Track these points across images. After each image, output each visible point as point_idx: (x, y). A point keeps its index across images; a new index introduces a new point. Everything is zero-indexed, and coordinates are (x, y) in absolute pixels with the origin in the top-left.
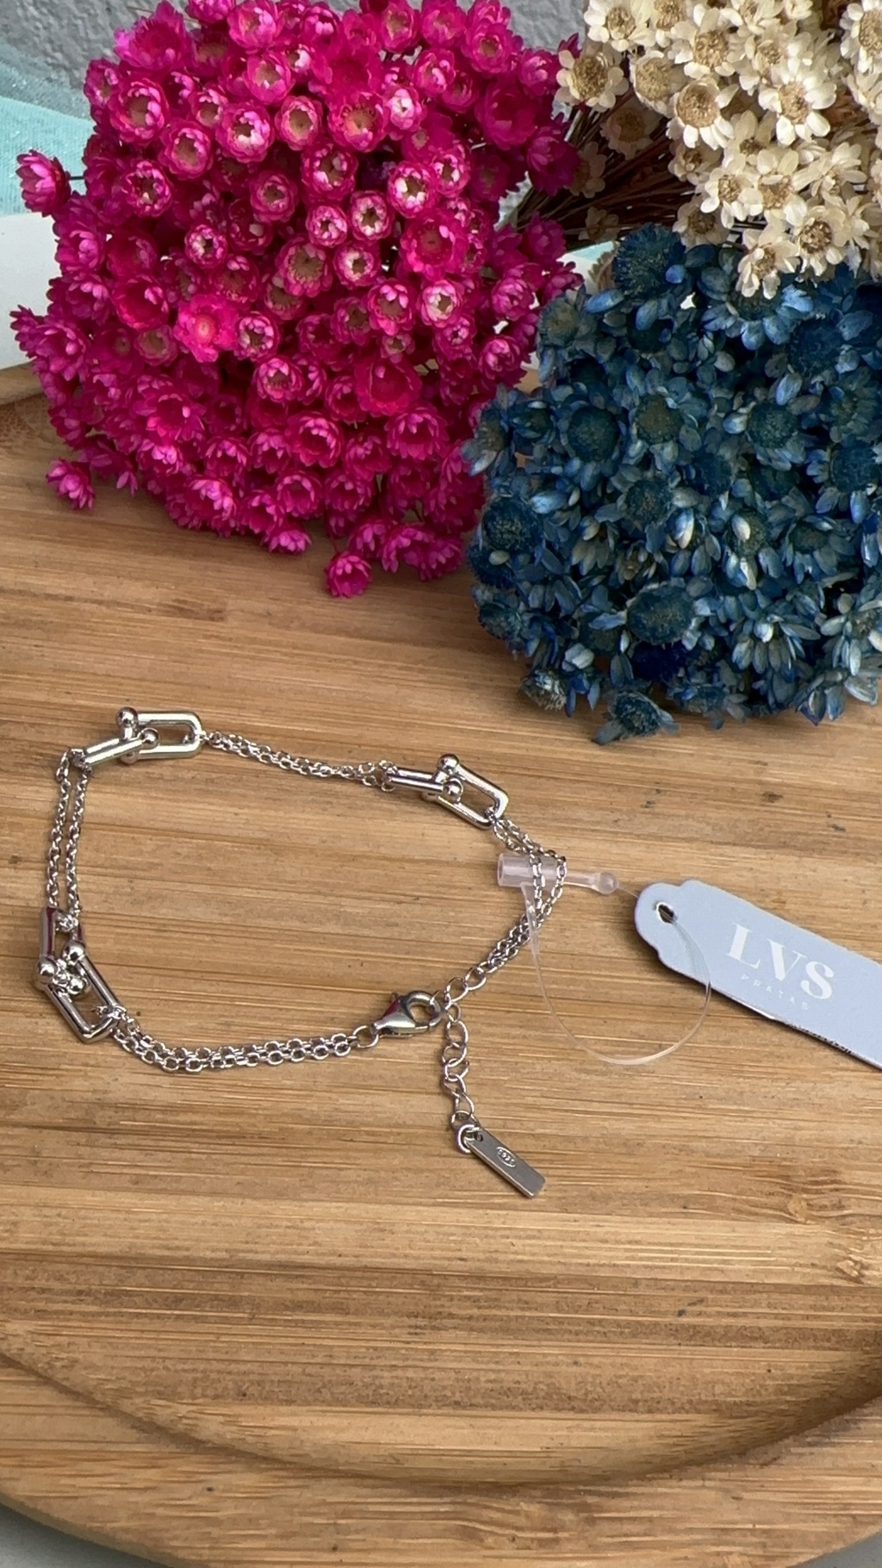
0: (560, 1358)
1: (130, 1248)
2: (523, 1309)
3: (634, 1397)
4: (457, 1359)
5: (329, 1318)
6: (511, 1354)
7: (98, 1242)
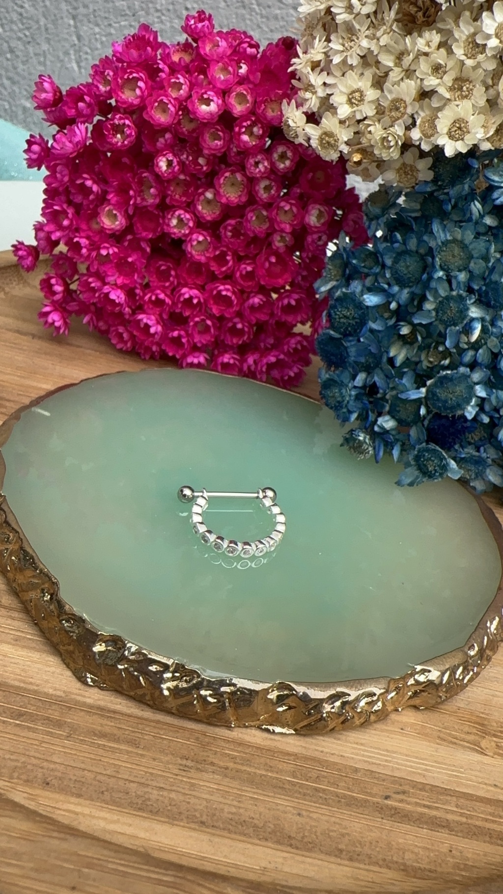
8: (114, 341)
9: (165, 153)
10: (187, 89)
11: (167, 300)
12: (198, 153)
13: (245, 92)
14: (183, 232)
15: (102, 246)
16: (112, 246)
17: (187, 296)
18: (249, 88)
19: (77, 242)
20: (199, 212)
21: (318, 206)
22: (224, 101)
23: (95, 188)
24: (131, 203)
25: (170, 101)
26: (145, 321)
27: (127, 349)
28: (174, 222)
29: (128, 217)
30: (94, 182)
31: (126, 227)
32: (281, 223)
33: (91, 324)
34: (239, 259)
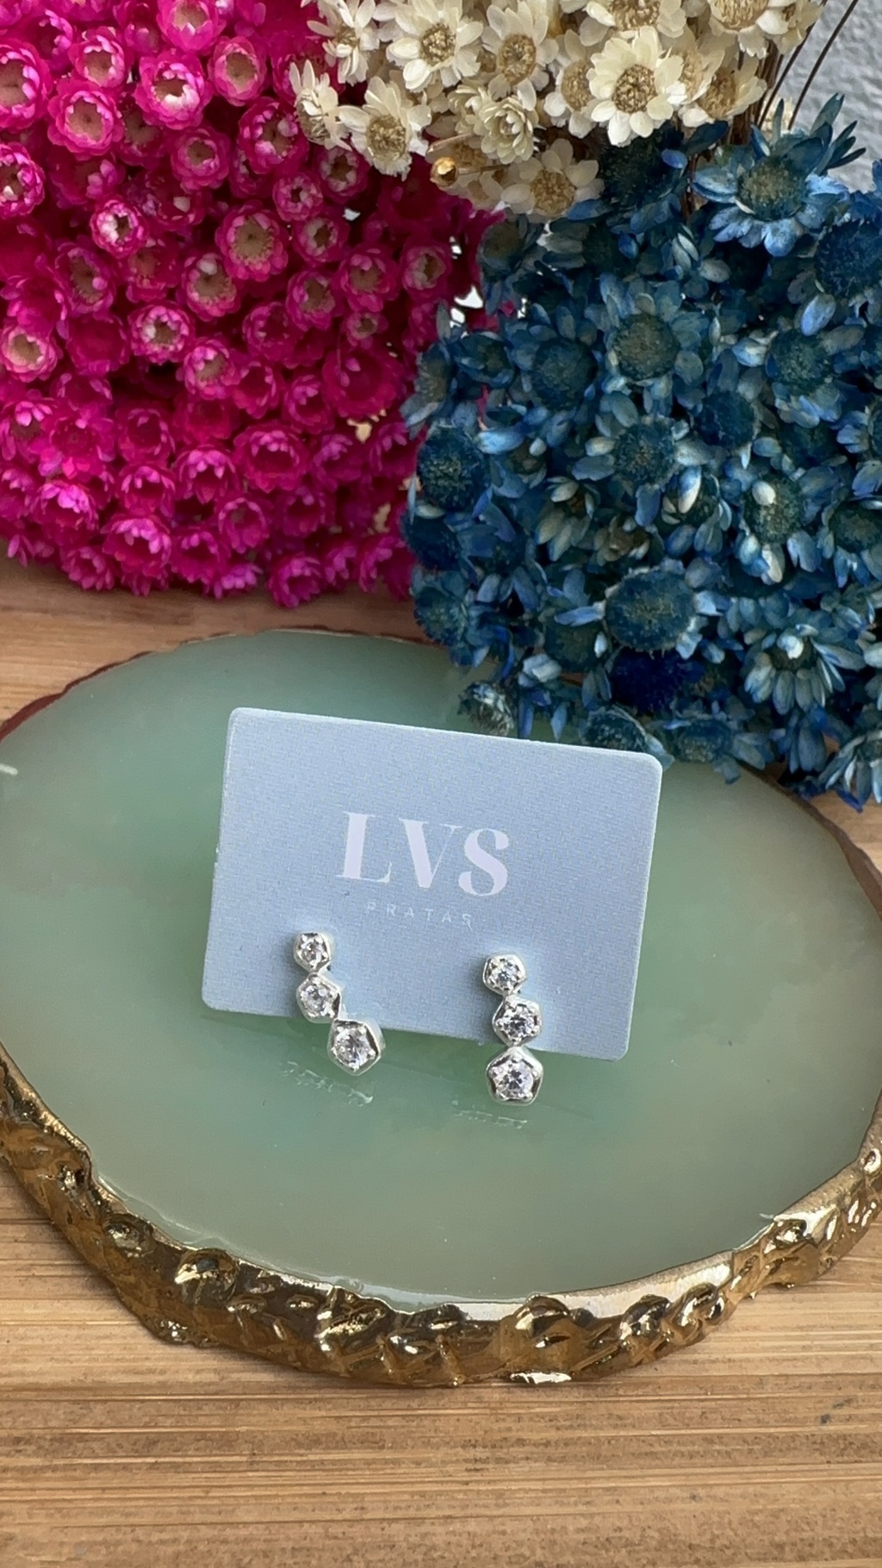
0: (672, 1490)
1: (85, 1375)
2: (616, 1427)
3: (777, 1538)
4: (536, 1502)
5: (357, 1455)
6: (608, 1489)
7: (42, 1370)
8: (74, 576)
9: (108, 205)
10: (122, 63)
11: (167, 482)
12: (170, 186)
13: (244, 52)
14: (172, 348)
15: (18, 408)
16: (35, 402)
17: (202, 467)
18: (249, 39)
20: (195, 304)
21: (426, 250)
22: (205, 78)
24: (63, 317)
25: (99, 99)
26: (135, 532)
27: (105, 584)
28: (150, 332)
29: (58, 343)
31: (60, 363)
32: (360, 296)
33: (24, 554)
34: (286, 377)
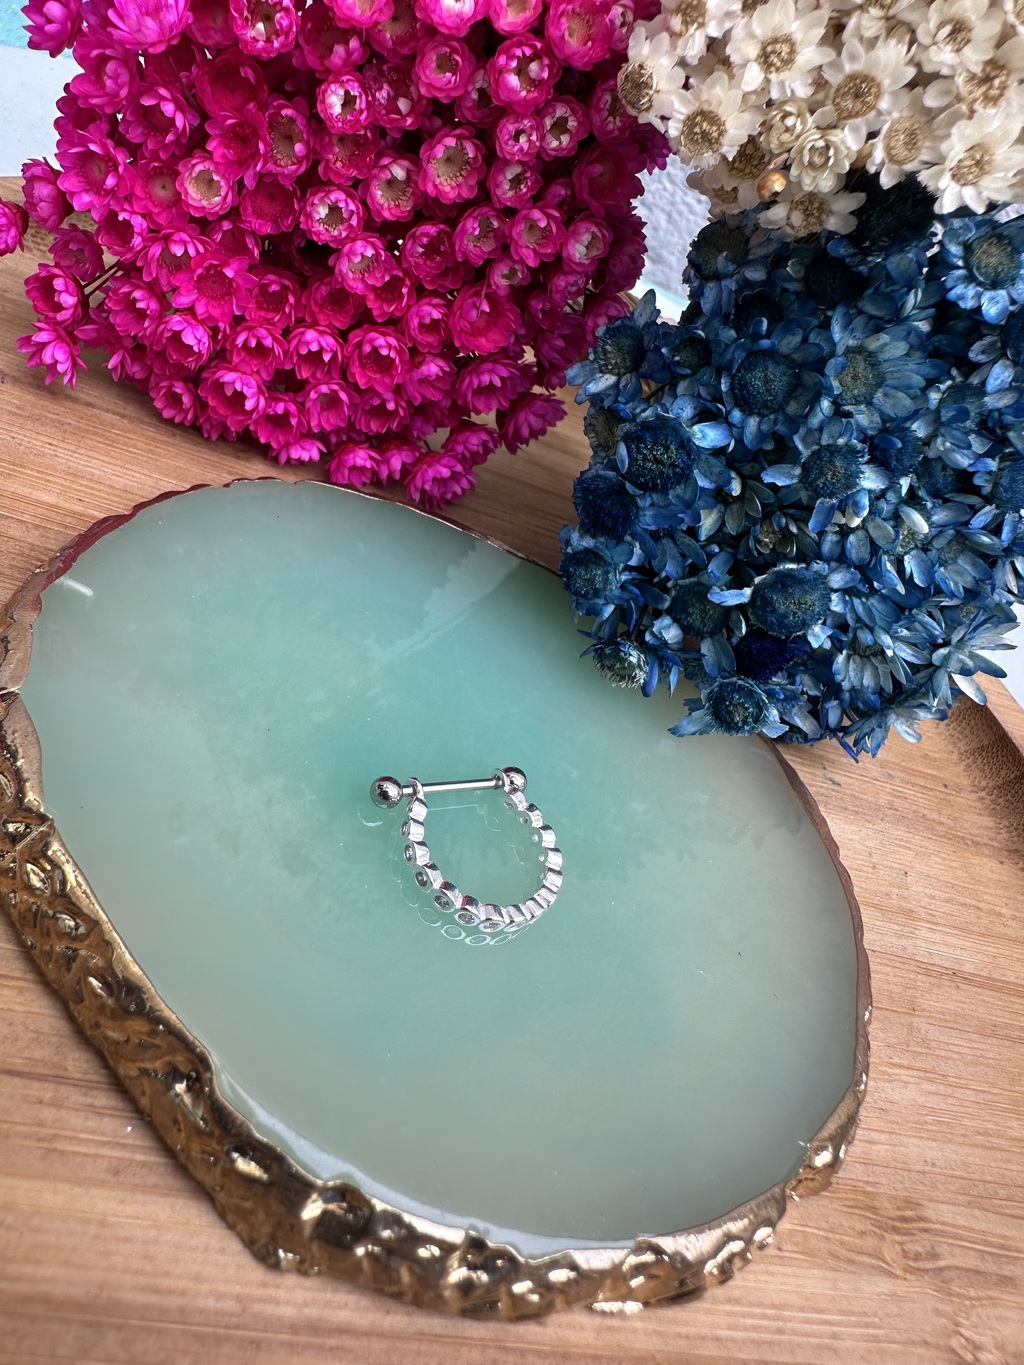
8: (158, 405)
9: (345, 78)
14: (336, 233)
15: (175, 237)
16: (191, 237)
17: (314, 347)
19: (126, 223)
20: (373, 201)
23: (179, 121)
24: (258, 168)
26: (238, 386)
27: (183, 421)
28: (323, 211)
29: (239, 191)
30: (178, 107)
33: (120, 369)
